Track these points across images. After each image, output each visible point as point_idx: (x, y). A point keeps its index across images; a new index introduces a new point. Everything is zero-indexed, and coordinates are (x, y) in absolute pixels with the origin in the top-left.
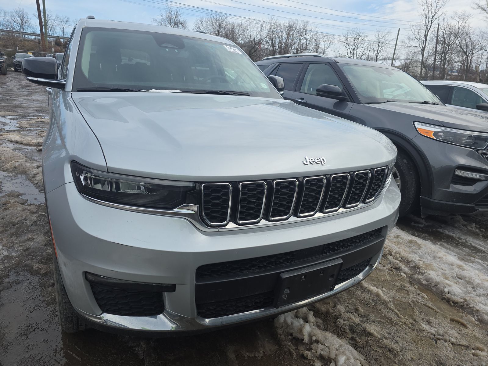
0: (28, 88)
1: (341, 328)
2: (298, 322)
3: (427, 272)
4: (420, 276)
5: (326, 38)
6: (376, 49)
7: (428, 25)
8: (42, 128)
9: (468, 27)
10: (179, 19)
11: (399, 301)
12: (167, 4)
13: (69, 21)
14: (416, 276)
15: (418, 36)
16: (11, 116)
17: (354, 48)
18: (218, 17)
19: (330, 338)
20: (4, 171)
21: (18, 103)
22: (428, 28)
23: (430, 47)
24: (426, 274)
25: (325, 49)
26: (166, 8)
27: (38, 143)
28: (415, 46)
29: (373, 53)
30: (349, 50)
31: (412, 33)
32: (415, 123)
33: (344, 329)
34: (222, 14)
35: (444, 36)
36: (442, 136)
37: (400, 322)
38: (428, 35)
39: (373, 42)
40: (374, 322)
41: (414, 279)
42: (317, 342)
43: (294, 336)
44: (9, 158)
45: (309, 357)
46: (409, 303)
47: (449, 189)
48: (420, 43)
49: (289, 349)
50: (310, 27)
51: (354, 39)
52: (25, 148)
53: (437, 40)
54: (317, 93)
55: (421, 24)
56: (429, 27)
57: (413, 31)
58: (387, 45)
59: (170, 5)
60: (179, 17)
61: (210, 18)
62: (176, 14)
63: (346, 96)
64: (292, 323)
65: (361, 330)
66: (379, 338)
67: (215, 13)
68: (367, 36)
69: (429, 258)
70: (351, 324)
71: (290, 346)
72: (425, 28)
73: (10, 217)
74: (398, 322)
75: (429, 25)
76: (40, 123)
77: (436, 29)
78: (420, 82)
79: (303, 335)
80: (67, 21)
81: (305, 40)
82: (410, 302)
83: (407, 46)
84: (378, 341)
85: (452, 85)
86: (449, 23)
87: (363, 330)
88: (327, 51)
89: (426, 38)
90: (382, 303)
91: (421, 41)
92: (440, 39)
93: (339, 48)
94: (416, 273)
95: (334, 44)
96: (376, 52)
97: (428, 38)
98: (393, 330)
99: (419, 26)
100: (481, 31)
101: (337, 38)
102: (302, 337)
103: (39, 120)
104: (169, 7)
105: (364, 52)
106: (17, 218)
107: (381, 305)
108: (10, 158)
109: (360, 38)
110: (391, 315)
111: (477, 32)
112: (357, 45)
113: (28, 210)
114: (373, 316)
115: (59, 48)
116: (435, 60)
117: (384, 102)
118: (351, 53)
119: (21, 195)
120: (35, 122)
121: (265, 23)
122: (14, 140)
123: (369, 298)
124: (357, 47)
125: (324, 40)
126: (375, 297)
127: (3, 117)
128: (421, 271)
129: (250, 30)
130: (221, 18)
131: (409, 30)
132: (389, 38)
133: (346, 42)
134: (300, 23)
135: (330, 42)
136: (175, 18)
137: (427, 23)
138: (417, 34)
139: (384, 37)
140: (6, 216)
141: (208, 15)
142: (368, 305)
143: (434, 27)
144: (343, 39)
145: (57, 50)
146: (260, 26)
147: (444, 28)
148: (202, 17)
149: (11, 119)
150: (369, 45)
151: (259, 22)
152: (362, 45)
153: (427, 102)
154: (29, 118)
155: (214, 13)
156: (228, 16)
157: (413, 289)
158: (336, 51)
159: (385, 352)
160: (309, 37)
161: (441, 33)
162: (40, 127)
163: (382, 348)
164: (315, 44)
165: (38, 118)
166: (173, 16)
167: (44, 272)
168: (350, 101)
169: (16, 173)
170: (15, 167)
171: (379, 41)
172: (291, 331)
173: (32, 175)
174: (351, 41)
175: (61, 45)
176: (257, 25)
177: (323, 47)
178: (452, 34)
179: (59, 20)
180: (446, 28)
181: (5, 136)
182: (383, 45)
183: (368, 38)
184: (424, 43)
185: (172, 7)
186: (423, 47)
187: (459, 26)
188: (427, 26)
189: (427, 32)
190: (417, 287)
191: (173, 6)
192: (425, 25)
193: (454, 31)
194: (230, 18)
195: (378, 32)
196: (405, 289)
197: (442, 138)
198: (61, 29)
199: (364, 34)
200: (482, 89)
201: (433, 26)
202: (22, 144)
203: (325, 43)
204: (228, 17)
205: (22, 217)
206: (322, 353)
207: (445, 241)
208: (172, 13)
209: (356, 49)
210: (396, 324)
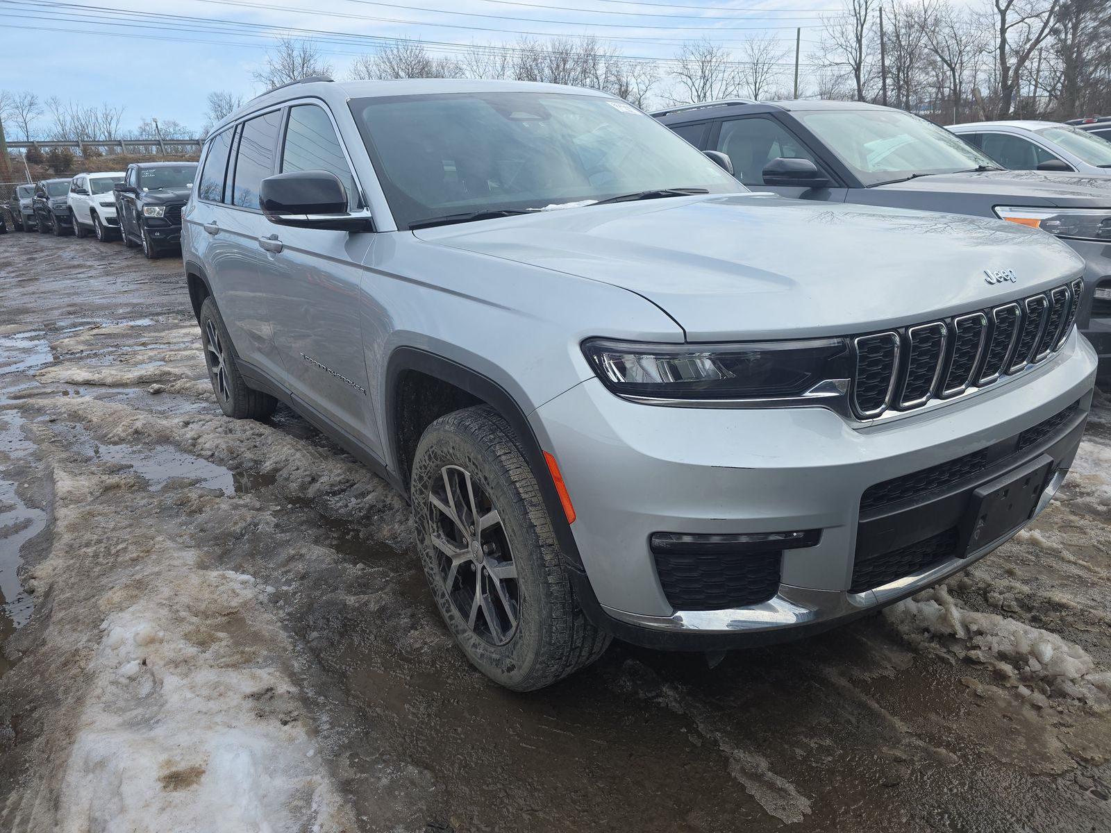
0: (10, 269)
1: (1002, 607)
2: (929, 605)
3: (1097, 490)
4: (1087, 499)
5: (638, 68)
6: (751, 80)
7: (859, 13)
8: (117, 346)
9: (944, 8)
10: (312, 66)
11: (1075, 546)
12: (279, 36)
13: (36, 104)
14: (1079, 500)
15: (842, 41)
16: (24, 332)
17: (705, 84)
18: (402, 50)
19: (1002, 622)
20: (115, 443)
21: (14, 303)
22: (860, 20)
23: (871, 60)
24: (1098, 493)
25: (641, 93)
26: (278, 44)
27: (141, 378)
28: (838, 62)
29: (747, 90)
30: (693, 89)
31: (829, 35)
32: (997, 208)
33: (1009, 606)
34: (410, 44)
35: (897, 33)
36: (1057, 226)
37: (1099, 579)
38: (864, 35)
39: (743, 66)
40: (1053, 586)
41: (1078, 506)
42: (980, 633)
43: (933, 632)
44: (107, 416)
45: (982, 659)
46: (1094, 546)
47: (1088, 328)
48: (850, 56)
49: (936, 655)
50: (601, 48)
51: (701, 64)
52: (119, 393)
53: (883, 44)
54: (764, 180)
55: (846, 12)
56: (862, 18)
57: (830, 30)
58: (775, 69)
59: (286, 37)
60: (312, 62)
61: (384, 56)
62: (302, 56)
63: (826, 177)
64: (920, 611)
65: (1041, 603)
66: (1081, 610)
67: (394, 43)
68: (728, 55)
69: (1085, 465)
70: (1017, 596)
71: (934, 649)
72: (855, 21)
73: (217, 525)
74: (1095, 579)
75: (863, 13)
76: (105, 339)
77: (878, 21)
78: (946, 130)
79: (953, 626)
80: (31, 104)
81: (595, 80)
82: (1095, 543)
83: (822, 64)
84: (1082, 615)
85: (977, 132)
86: (904, 4)
87: (1046, 602)
88: (645, 98)
89: (859, 41)
90: (1050, 554)
91: (850, 50)
92: (890, 40)
93: (671, 88)
94: (1075, 495)
95: (659, 80)
96: (753, 87)
97: (864, 41)
98: (1095, 593)
99: (842, 18)
100: (973, 12)
101: (664, 65)
102: (950, 631)
103: (95, 332)
104: (286, 41)
105: (726, 89)
106: (236, 523)
107: (1048, 558)
108: (109, 415)
109: (714, 60)
110: (1075, 571)
111: (966, 17)
112: (710, 76)
113: (241, 506)
114: (1044, 578)
115: (39, 169)
116: (884, 87)
117: (908, 179)
118: (699, 96)
119: (198, 481)
120: (92, 337)
121: (511, 52)
122: (82, 380)
123: (1020, 550)
124: (710, 80)
125: (635, 74)
126: (1031, 547)
127: (7, 336)
128: (1082, 490)
129: (478, 72)
130: (411, 52)
131: (821, 28)
132: (775, 52)
133: (686, 72)
134: (577, 42)
135: (649, 77)
136: (303, 65)
137: (857, 8)
138: (839, 35)
139: (765, 51)
140: (205, 525)
141: (379, 48)
142: (1024, 562)
143: (873, 16)
144: (678, 67)
145: (36, 174)
146: (499, 60)
147: (895, 16)
148: (366, 55)
149: (31, 339)
150: (736, 73)
151: (495, 51)
152: (721, 75)
153: (985, 167)
154: (66, 331)
155: (391, 42)
156: (425, 45)
157: (1087, 522)
158: (667, 95)
159: (1102, 630)
160: (601, 69)
161: (888, 28)
162: (112, 346)
163: (1093, 624)
164: (617, 86)
165: (92, 329)
166: (298, 61)
167: (377, 608)
168: (837, 185)
169: (145, 443)
170: (136, 432)
171: (756, 62)
172: (925, 624)
173: (190, 441)
174: (695, 68)
175: (41, 162)
176: (492, 57)
177: (636, 90)
178: (913, 26)
179: (13, 105)
180: (899, 14)
181: (52, 375)
182: (765, 70)
183: (731, 59)
184: (858, 53)
185: (292, 42)
186: (856, 62)
187: (926, 6)
188: (858, 15)
189: (859, 28)
190: (1091, 519)
191: (293, 37)
192: (854, 14)
193: (916, 19)
194: (429, 49)
195: (751, 41)
196: (1073, 524)
197: (1058, 231)
198: (21, 124)
199: (720, 50)
200: (1039, 132)
201: (870, 14)
202: (104, 385)
203: (639, 81)
204: (425, 49)
205: (245, 521)
206: (1002, 648)
207: (1090, 433)
208: (295, 54)
209: (708, 85)
210: (1093, 584)
